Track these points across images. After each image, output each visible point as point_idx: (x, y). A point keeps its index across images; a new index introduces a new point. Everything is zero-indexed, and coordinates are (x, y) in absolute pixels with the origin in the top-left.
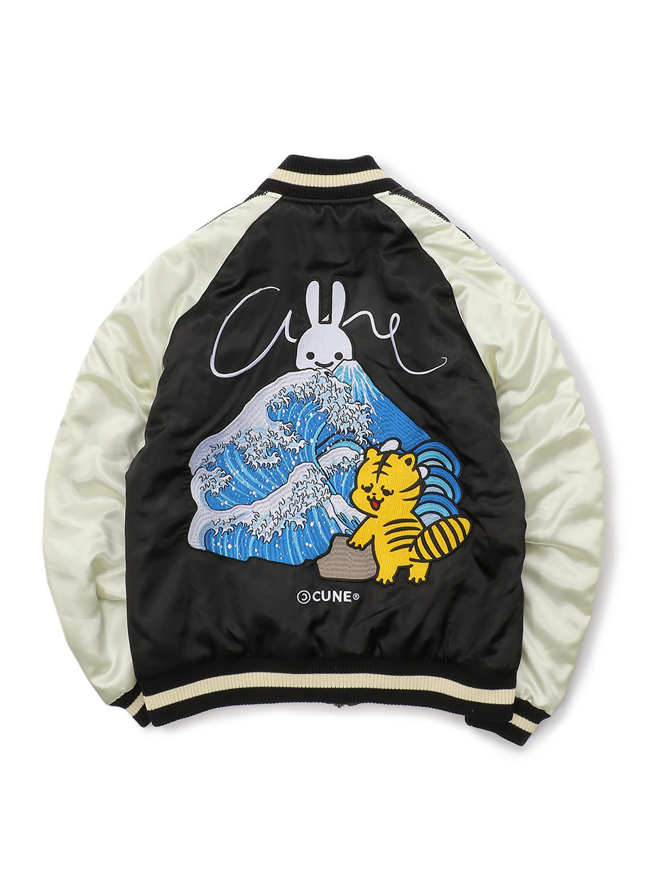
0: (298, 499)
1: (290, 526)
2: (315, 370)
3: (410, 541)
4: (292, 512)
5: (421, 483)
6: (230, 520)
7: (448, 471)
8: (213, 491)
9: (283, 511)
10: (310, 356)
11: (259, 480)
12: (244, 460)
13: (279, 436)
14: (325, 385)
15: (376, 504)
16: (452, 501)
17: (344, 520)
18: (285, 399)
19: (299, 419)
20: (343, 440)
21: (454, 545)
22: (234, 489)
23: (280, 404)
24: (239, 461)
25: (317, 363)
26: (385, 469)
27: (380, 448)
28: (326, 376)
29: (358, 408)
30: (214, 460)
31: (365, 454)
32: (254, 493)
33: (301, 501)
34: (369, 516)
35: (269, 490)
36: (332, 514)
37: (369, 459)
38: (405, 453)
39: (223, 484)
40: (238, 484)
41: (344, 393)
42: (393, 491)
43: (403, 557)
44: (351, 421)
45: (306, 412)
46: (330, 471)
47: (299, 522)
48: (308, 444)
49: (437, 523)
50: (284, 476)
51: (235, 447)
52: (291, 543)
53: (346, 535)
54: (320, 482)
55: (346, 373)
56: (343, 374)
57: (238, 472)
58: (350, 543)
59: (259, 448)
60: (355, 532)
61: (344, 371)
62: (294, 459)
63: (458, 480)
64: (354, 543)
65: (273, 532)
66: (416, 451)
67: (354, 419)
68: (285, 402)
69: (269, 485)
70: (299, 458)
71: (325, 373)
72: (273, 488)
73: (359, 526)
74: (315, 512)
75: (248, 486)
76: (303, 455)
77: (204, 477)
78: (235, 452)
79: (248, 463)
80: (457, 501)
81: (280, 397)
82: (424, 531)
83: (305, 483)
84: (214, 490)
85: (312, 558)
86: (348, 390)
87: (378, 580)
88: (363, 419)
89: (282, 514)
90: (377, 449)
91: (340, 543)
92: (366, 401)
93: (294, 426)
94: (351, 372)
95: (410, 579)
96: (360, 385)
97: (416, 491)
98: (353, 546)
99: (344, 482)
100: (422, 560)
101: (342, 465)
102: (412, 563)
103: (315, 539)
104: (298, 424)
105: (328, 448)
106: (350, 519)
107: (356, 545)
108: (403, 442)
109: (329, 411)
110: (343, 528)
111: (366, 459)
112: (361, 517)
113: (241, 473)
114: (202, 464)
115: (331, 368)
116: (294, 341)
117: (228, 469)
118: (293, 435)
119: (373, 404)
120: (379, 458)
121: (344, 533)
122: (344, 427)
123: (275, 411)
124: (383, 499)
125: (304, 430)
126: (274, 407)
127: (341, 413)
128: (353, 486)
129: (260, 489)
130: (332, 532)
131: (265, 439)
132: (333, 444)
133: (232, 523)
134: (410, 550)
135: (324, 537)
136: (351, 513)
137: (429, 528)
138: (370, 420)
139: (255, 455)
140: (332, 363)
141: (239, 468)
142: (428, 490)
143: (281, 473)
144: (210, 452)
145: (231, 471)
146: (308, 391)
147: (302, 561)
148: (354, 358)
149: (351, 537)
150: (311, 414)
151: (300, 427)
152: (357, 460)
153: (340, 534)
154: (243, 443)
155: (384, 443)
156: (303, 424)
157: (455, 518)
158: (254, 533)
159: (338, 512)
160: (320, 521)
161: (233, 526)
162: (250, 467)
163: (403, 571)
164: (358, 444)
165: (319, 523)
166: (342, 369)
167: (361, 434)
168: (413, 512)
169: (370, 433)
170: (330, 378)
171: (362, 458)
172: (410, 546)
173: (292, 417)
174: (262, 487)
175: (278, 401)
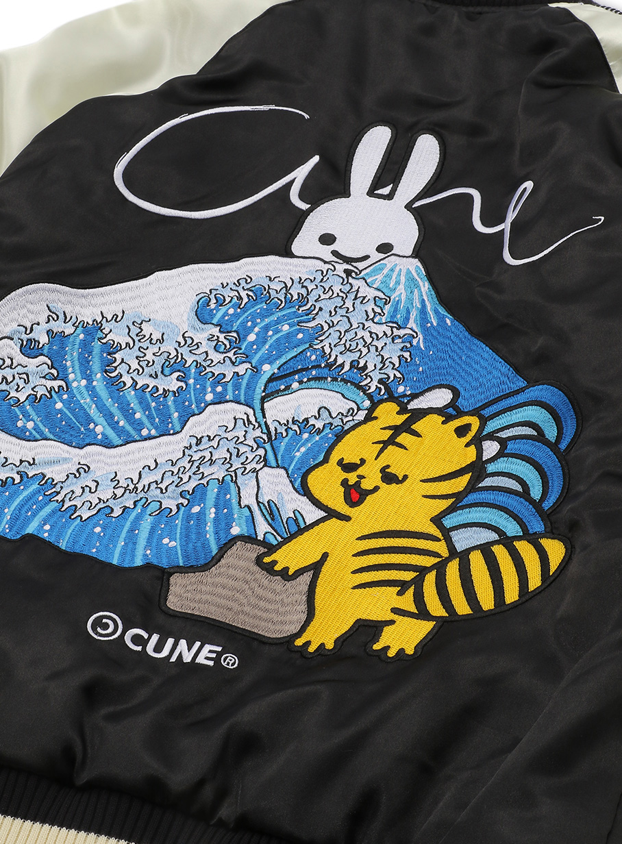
0: (188, 466)
1: (145, 506)
2: (325, 262)
3: (408, 576)
4: (163, 486)
5: (477, 469)
6: (21, 461)
7: (547, 443)
8: (13, 394)
9: (145, 481)
10: (327, 239)
11: (121, 409)
12: (107, 367)
13: (201, 350)
14: (336, 289)
15: (355, 495)
16: (537, 505)
17: (271, 514)
18: (243, 294)
19: (256, 329)
20: (334, 379)
21: (512, 595)
22: (59, 405)
23: (228, 300)
24: (96, 365)
25: (335, 253)
26: (404, 438)
27: (409, 402)
28: (344, 276)
29: (389, 333)
30: (44, 339)
31: (371, 410)
32: (99, 429)
33: (194, 469)
34: (331, 514)
35: (133, 432)
36: (248, 499)
37: (376, 418)
38: (460, 414)
39: (41, 391)
40: (71, 402)
41: (370, 306)
42: (405, 477)
43: (378, 604)
44: (365, 351)
45: (278, 322)
46: (282, 430)
47: (170, 503)
48: (256, 370)
49: (486, 549)
50: (180, 417)
51: (100, 334)
52: (131, 530)
53: (264, 543)
54: (251, 443)
55: (388, 276)
56: (380, 277)
57: (84, 382)
58: (267, 560)
59: (149, 357)
60: (286, 541)
61: (385, 271)
62: (213, 391)
63: (562, 457)
64: (275, 562)
65: (102, 505)
66: (487, 412)
67: (373, 349)
68: (240, 298)
69: (138, 426)
70: (225, 390)
71: (346, 271)
72: (145, 432)
73: (301, 531)
74: (213, 491)
75: (93, 411)
76: (237, 387)
77: (8, 362)
78: (97, 345)
79: (112, 375)
80: (547, 505)
81: (234, 288)
82: (448, 560)
83: (217, 439)
84: (17, 395)
85: (164, 563)
86: (380, 303)
87: (299, 642)
88: (393, 353)
89: (140, 487)
90: (399, 404)
91: (243, 556)
92: (411, 324)
93: (241, 338)
94: (399, 275)
95: (377, 647)
96: (410, 300)
97: (462, 482)
98: (269, 569)
99: (303, 450)
100: (422, 613)
101: (312, 421)
102: (395, 617)
103: (187, 536)
104: (252, 337)
105: (295, 385)
106: (287, 513)
107: (278, 568)
108: (462, 392)
109: (326, 327)
110: (262, 528)
111: (369, 418)
112: (312, 514)
113: (90, 388)
114: (15, 332)
115: (361, 265)
116: (304, 206)
117: (65, 368)
118: (231, 354)
119: (425, 330)
120: (400, 419)
121: (260, 537)
122: (346, 359)
123: (213, 306)
124: (376, 489)
125: (258, 349)
126: (214, 301)
127: (350, 335)
128: (321, 458)
129: (114, 425)
130: (235, 531)
131: (169, 347)
132: (309, 380)
133: (21, 469)
134: (400, 593)
135: (211, 536)
136: (292, 503)
137: (463, 558)
138: (407, 355)
139: (135, 365)
140: (366, 257)
141: (89, 379)
142: (487, 482)
143: (172, 409)
144: (42, 318)
145: (71, 376)
146: (295, 292)
147: (139, 562)
148: (417, 253)
149: (272, 549)
150: (286, 328)
151: (253, 343)
152: (351, 418)
153: (250, 539)
154: (118, 335)
155: (422, 393)
156: (262, 339)
157: (533, 539)
158: (59, 498)
159: (264, 499)
160: (216, 506)
161: (22, 475)
162: (115, 384)
163: (367, 630)
164: (364, 392)
165: (213, 510)
166: (383, 269)
167: (376, 376)
168: (437, 520)
169: (399, 375)
170: (351, 280)
171: (361, 416)
172: (403, 586)
173: (244, 323)
174: (121, 423)
175: (228, 294)
